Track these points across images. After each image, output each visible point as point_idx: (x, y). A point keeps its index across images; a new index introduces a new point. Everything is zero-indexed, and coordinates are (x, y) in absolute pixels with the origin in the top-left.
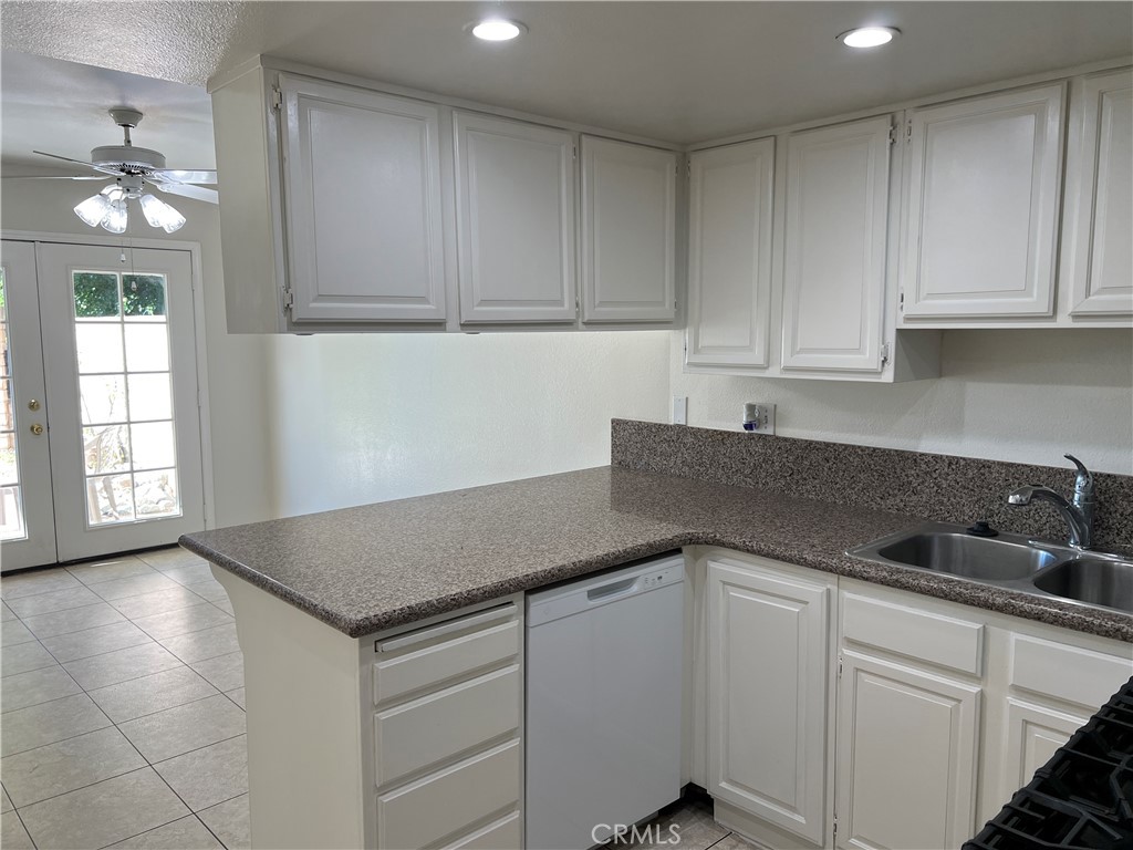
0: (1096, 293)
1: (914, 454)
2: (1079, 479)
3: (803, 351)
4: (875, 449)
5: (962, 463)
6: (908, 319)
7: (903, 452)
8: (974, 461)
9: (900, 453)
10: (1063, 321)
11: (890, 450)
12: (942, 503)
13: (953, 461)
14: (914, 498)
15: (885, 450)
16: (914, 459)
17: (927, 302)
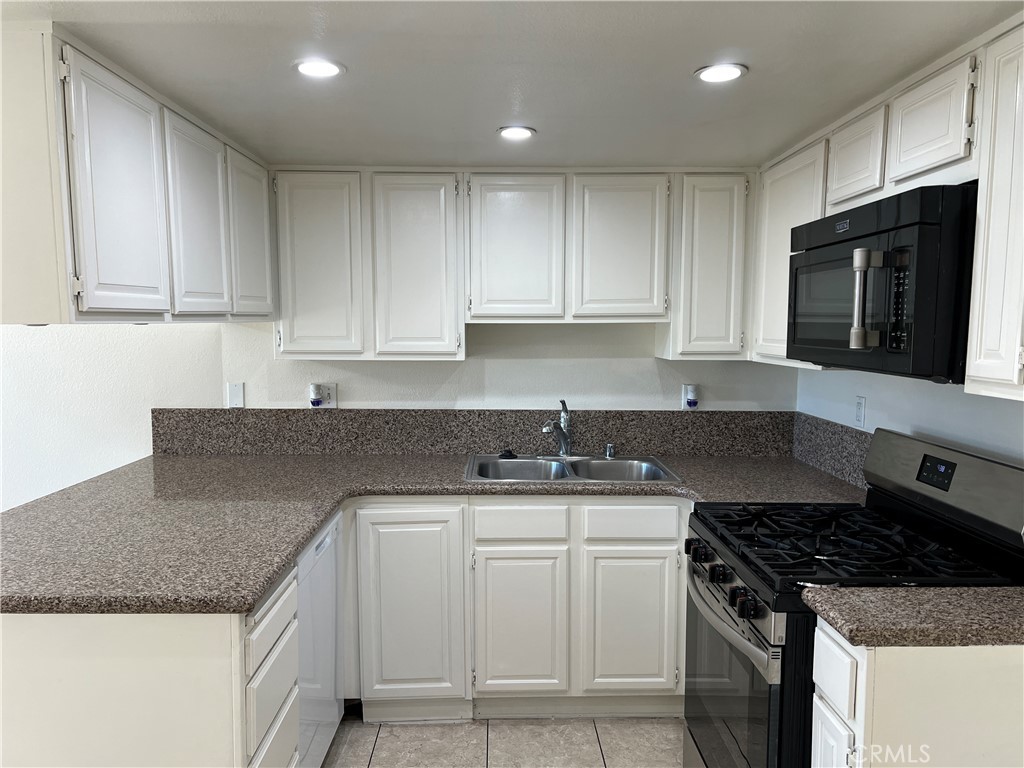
0: (587, 303)
1: (455, 411)
2: (563, 414)
3: (394, 339)
4: (425, 411)
5: (488, 413)
6: (474, 317)
7: (446, 410)
8: (495, 411)
9: (444, 412)
10: (569, 320)
11: (436, 410)
12: (475, 442)
13: (481, 413)
14: (456, 441)
15: (433, 411)
16: (455, 414)
17: (486, 306)
